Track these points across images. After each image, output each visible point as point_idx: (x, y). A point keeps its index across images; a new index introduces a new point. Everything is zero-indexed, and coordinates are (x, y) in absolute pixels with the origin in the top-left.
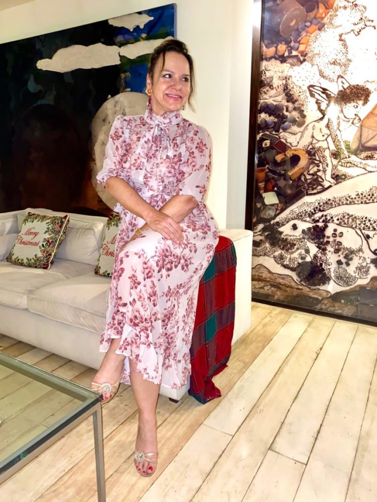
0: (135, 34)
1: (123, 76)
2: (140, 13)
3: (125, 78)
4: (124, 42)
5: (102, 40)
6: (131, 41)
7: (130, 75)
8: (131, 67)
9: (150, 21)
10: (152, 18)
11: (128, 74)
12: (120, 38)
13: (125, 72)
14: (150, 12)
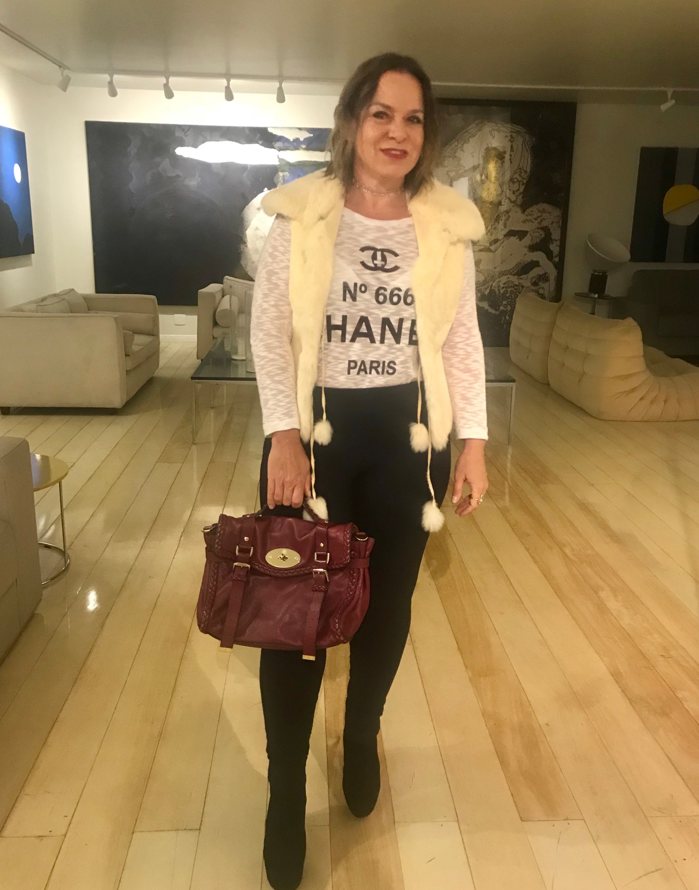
0: (295, 144)
1: (281, 174)
2: (300, 129)
3: (283, 176)
4: (284, 148)
5: (260, 142)
6: (290, 149)
7: (288, 174)
8: (289, 169)
9: (310, 137)
10: (312, 135)
11: (287, 173)
12: (279, 144)
13: (283, 171)
14: (310, 130)
